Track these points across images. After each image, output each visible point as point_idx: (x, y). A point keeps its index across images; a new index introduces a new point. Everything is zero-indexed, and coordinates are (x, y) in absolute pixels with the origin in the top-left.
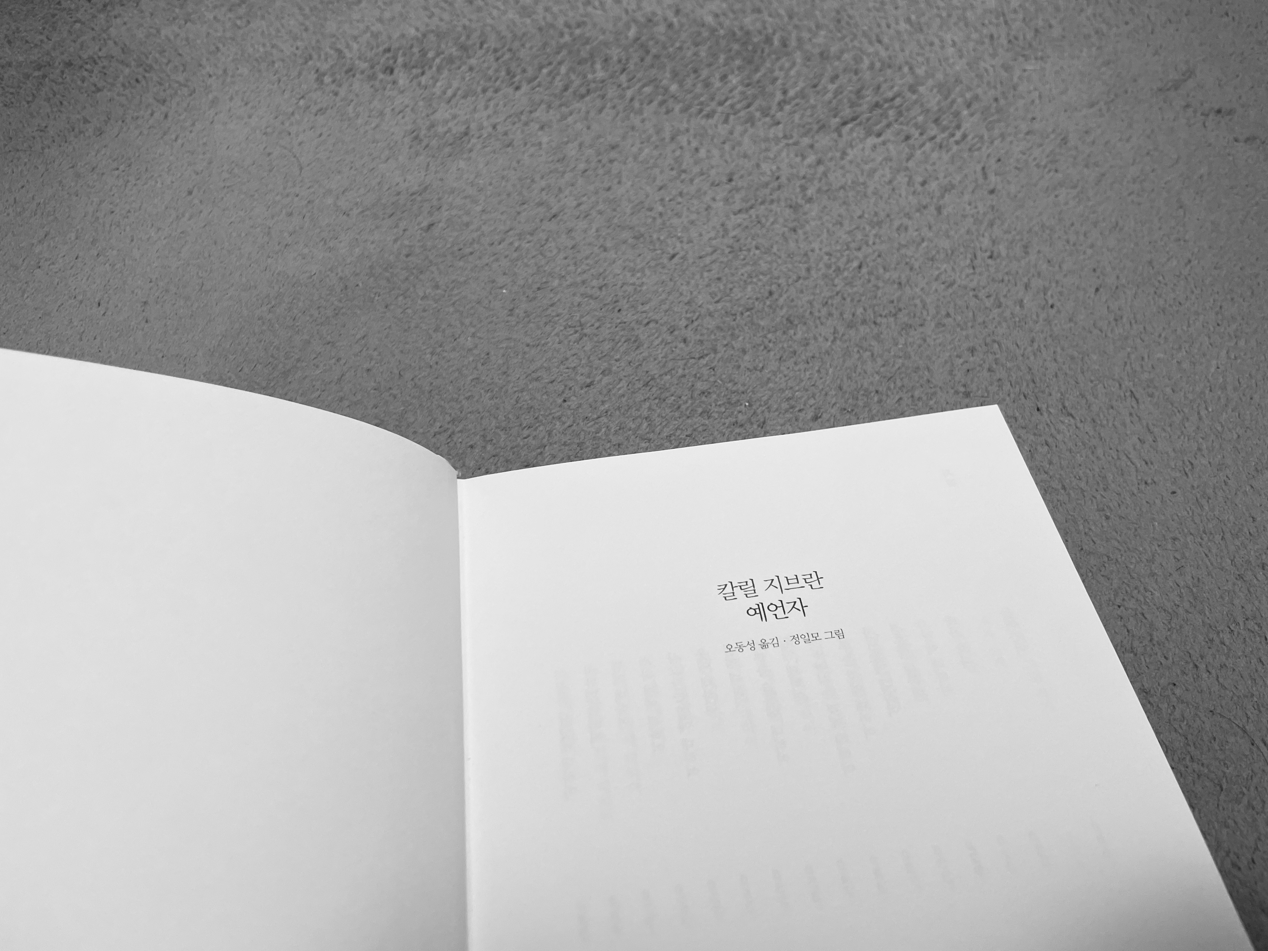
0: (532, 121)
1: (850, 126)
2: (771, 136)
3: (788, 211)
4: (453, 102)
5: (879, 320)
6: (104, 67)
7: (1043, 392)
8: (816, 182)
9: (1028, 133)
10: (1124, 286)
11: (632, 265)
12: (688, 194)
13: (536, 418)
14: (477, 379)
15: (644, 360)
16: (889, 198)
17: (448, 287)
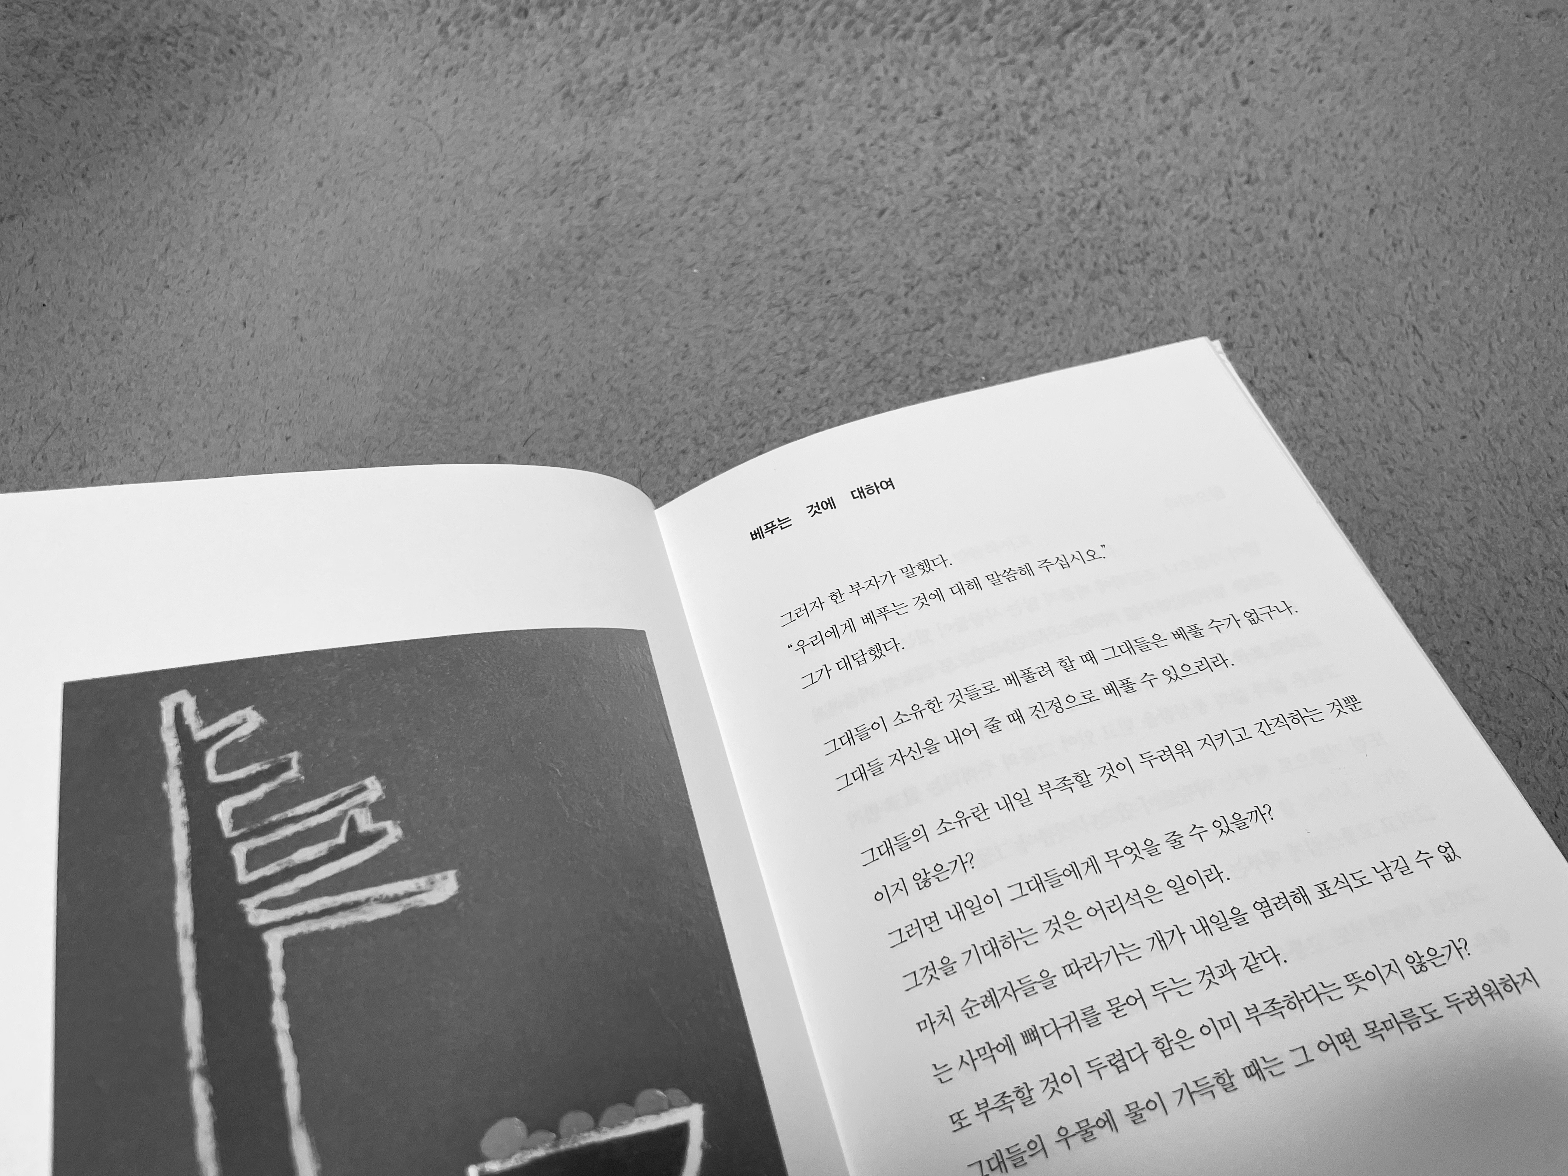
0: (699, 60)
1: (1073, 34)
2: (982, 55)
3: (1010, 146)
4: (604, 45)
5: (1124, 268)
6: (189, 39)
7: (1315, 336)
8: (1039, 108)
9: (1284, 26)
10: (1402, 204)
11: (835, 226)
12: (891, 135)
13: (751, 414)
14: (679, 375)
15: (863, 337)
16: (1126, 120)
17: (630, 272)
